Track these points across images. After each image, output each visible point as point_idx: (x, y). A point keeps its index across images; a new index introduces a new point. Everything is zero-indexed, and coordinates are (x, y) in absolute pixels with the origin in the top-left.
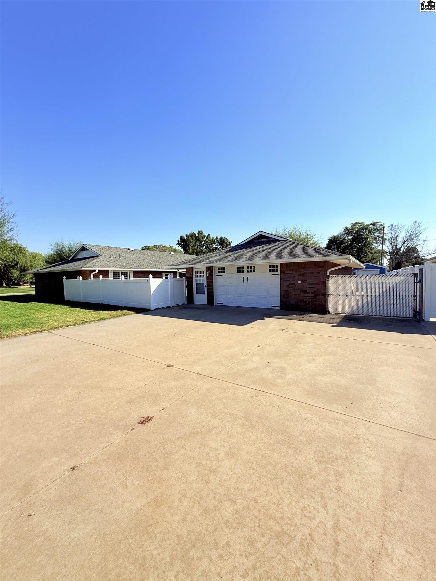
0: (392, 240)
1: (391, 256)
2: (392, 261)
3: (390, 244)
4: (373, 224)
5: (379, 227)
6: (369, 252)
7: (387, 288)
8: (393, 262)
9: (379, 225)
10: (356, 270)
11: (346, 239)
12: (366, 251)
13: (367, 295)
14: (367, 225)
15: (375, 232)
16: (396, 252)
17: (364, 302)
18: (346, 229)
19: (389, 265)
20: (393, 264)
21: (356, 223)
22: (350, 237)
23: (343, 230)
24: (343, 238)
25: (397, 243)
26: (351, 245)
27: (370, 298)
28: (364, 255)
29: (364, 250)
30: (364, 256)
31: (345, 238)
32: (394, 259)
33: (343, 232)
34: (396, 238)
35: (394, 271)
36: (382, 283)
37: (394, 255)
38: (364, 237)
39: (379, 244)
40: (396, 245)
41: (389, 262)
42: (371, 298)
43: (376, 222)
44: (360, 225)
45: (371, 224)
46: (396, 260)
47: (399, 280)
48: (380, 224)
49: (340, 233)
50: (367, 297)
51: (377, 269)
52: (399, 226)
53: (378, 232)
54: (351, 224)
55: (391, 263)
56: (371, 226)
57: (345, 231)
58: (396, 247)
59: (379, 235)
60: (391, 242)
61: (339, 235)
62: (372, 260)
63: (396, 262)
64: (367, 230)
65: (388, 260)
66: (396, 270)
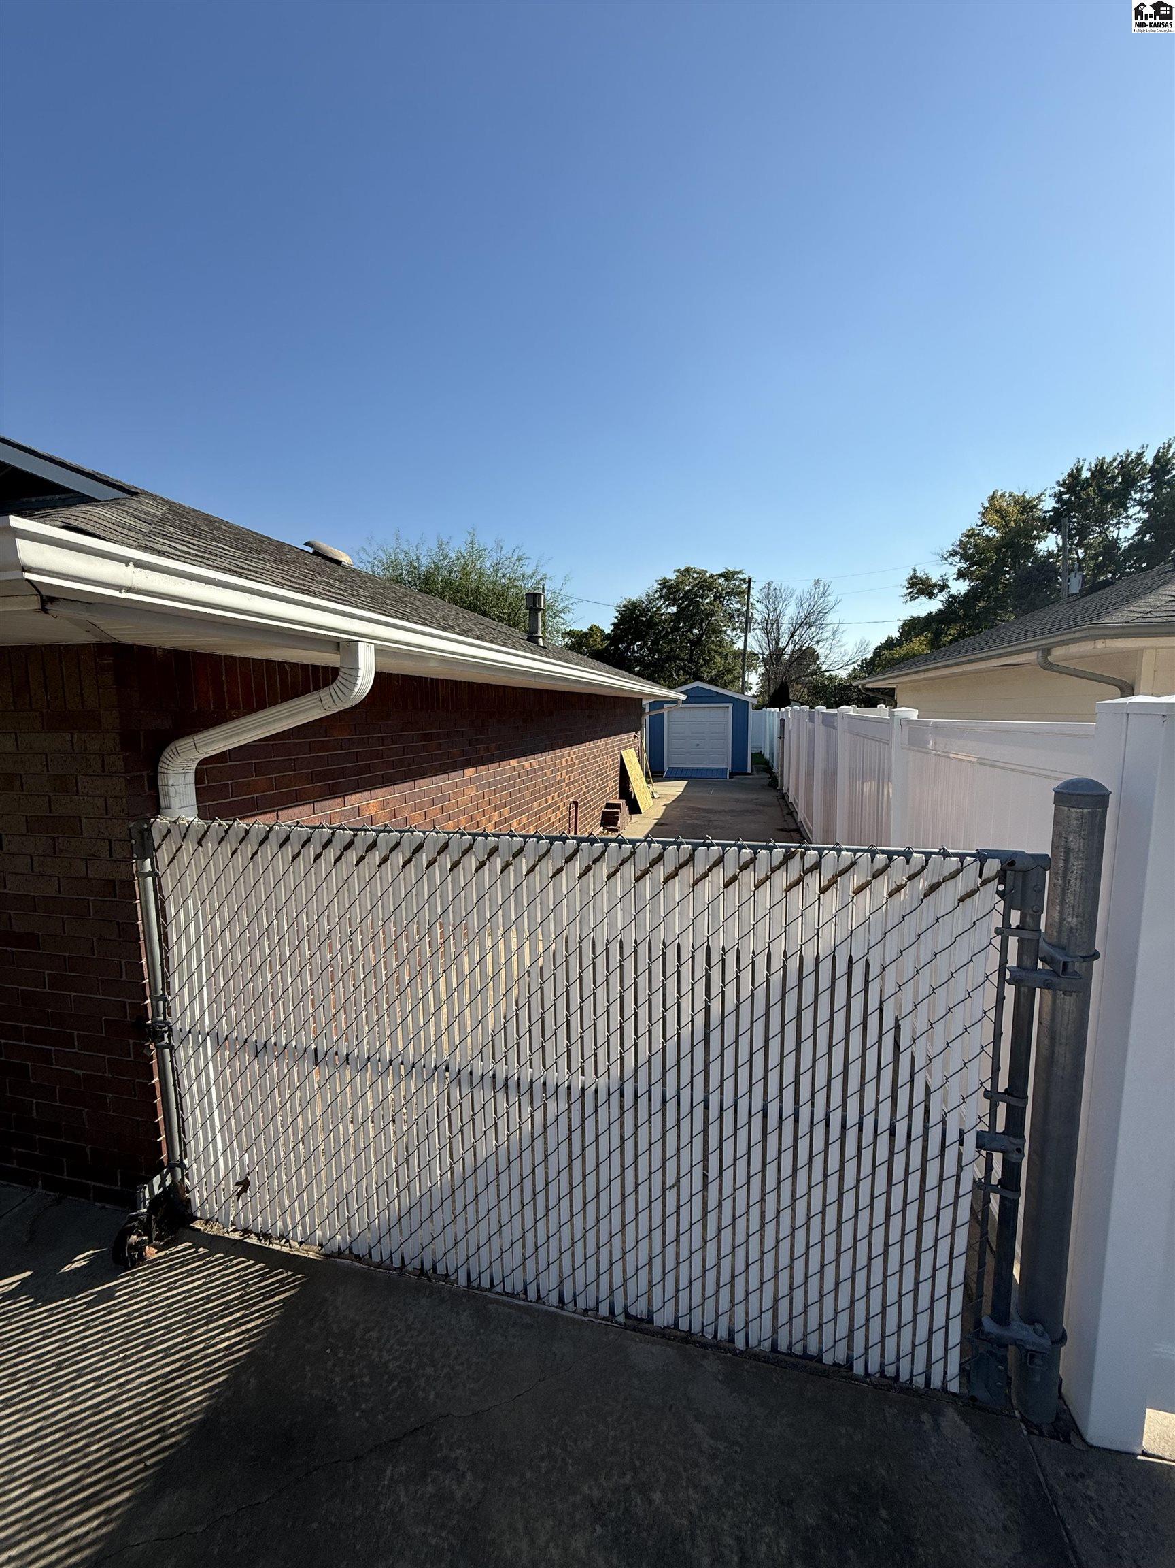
0: (769, 627)
1: (765, 667)
2: (769, 679)
3: (764, 636)
4: (728, 576)
5: (739, 586)
6: (716, 652)
7: (700, 1020)
8: (769, 682)
9: (741, 580)
10: (665, 706)
11: (662, 614)
12: (709, 650)
13: (502, 1070)
14: (712, 576)
15: (729, 600)
16: (775, 655)
17: (481, 1146)
18: (664, 583)
19: (761, 687)
20: (769, 685)
21: (688, 570)
22: (673, 610)
23: (657, 586)
24: (655, 609)
25: (779, 634)
26: (675, 629)
27: (527, 1110)
28: (704, 659)
29: (705, 646)
30: (707, 662)
31: (659, 609)
32: (772, 674)
33: (656, 592)
34: (778, 620)
35: (772, 709)
36: (642, 949)
37: (773, 664)
38: (703, 608)
39: (739, 631)
40: (777, 640)
41: (761, 680)
42: (539, 1116)
43: (732, 569)
44: (695, 576)
45: (720, 576)
46: (775, 678)
47: (830, 936)
48: (741, 577)
49: (648, 595)
50: (501, 1096)
51: (727, 705)
52: (782, 591)
53: (738, 599)
54: (675, 571)
55: (767, 683)
56: (720, 581)
57: (661, 590)
58: (777, 644)
59: (739, 606)
60: (765, 630)
61: (644, 598)
62: (723, 674)
63: (776, 682)
64: (711, 590)
65: (760, 675)
66: (777, 709)
